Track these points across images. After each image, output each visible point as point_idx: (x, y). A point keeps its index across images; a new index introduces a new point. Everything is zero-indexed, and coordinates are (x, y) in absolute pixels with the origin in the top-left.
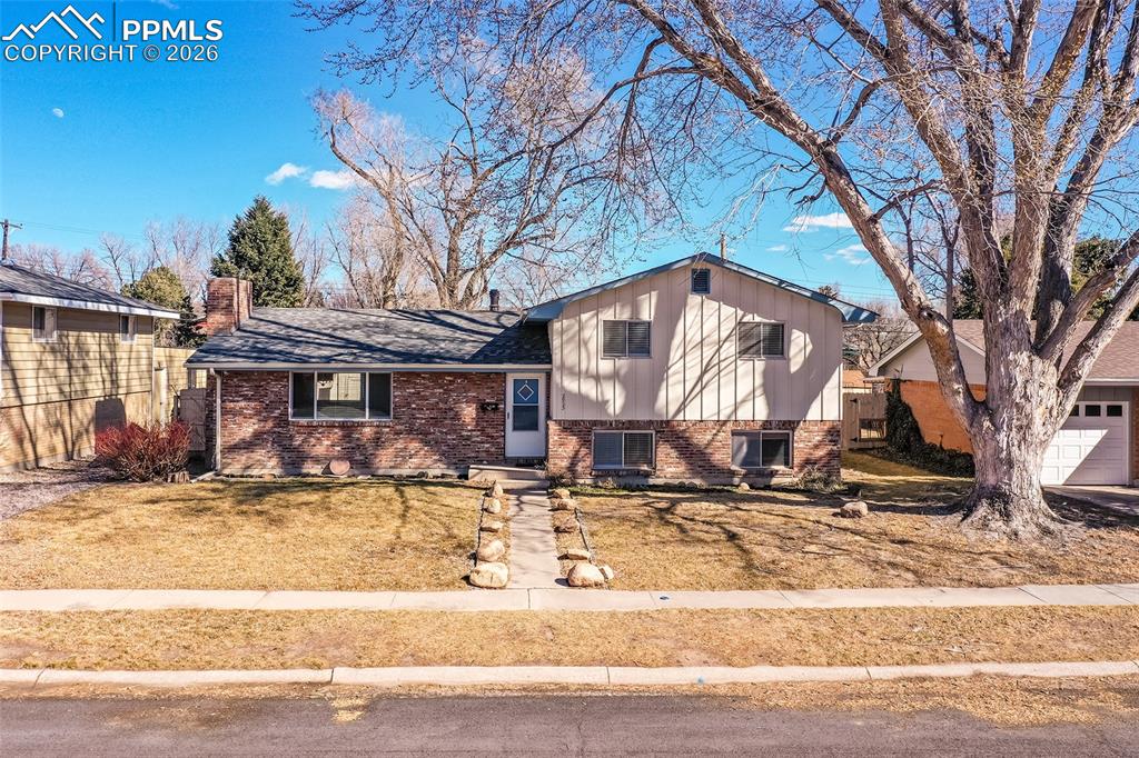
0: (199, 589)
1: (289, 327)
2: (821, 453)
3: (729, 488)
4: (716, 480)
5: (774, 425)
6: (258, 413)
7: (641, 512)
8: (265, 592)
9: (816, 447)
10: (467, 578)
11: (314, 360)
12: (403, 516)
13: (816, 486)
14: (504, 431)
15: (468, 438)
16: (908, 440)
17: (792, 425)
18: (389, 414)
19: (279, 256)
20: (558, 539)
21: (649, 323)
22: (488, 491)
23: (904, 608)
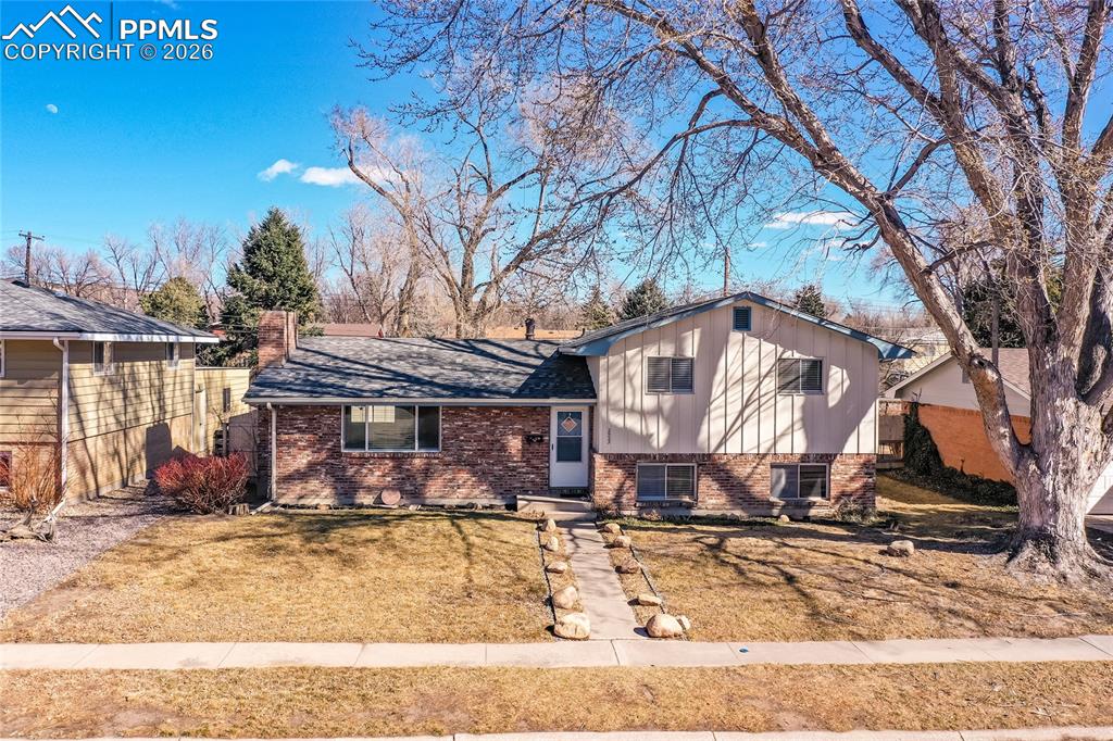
0: (297, 641)
1: (336, 358)
2: (857, 485)
3: (769, 520)
4: (756, 512)
5: (811, 459)
6: (311, 445)
7: (693, 549)
8: (360, 646)
9: (852, 479)
10: (551, 629)
11: (366, 394)
12: (468, 555)
13: (854, 519)
14: (548, 462)
15: (514, 469)
16: (927, 464)
17: (829, 458)
18: (437, 446)
19: (292, 268)
20: (621, 580)
21: (692, 359)
22: (541, 524)
23: (979, 664)
